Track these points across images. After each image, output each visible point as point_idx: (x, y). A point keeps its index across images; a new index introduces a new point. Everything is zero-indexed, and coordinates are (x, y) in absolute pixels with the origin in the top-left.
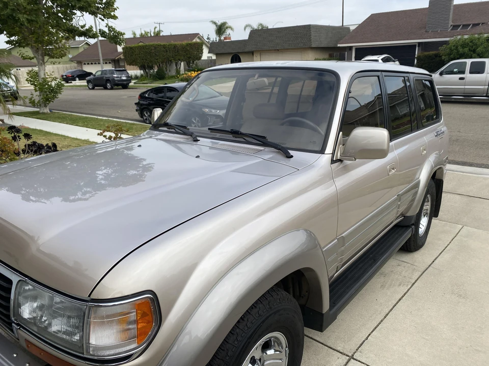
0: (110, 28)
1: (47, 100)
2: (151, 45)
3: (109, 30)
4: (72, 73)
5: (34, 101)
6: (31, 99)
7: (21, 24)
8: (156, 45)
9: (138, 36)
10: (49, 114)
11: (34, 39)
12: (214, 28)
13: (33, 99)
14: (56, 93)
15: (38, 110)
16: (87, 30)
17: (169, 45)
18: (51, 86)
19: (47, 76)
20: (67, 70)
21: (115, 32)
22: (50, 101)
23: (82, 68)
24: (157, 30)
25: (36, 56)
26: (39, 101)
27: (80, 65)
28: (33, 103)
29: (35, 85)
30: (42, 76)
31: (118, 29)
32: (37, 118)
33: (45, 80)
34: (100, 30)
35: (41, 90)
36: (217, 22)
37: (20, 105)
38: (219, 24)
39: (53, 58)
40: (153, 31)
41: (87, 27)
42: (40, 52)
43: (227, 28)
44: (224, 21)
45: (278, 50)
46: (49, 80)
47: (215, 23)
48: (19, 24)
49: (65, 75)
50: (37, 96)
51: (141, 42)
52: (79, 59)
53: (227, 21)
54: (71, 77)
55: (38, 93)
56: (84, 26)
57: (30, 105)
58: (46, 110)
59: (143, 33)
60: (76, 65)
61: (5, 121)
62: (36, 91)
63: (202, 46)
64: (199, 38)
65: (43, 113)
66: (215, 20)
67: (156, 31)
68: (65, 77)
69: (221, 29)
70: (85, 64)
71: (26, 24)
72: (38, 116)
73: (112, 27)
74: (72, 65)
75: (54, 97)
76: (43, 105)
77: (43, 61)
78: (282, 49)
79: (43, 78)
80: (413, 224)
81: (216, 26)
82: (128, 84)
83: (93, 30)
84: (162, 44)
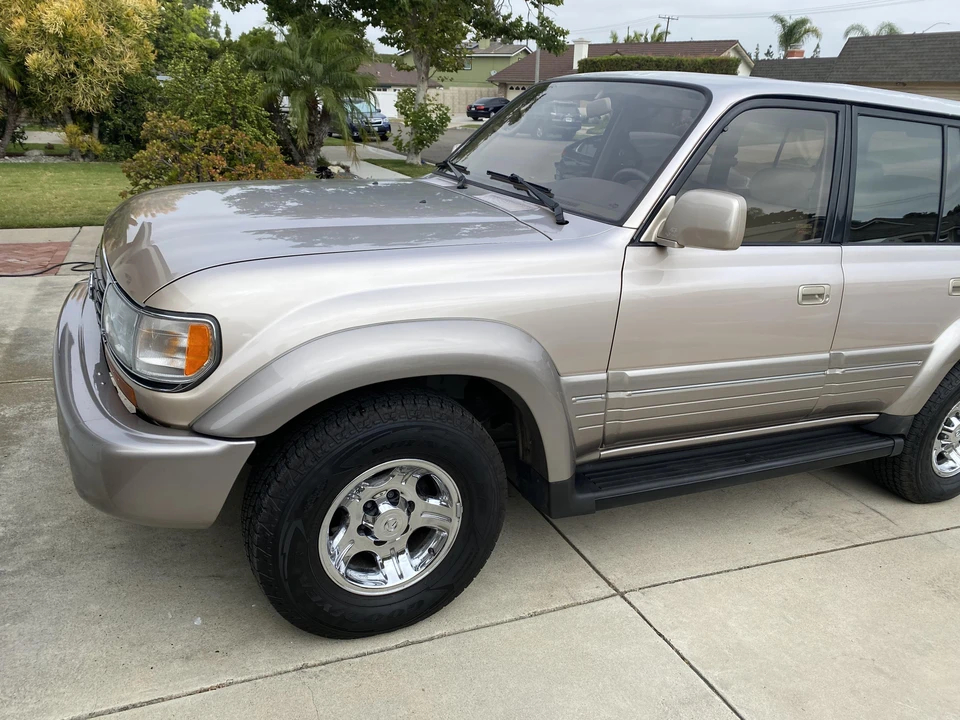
0: (543, 20)
1: (420, 143)
2: (633, 60)
3: (542, 25)
4: (487, 102)
5: (401, 143)
6: (397, 139)
7: (400, 9)
8: (643, 59)
9: (621, 40)
10: (420, 167)
11: (418, 36)
12: (777, 31)
13: (400, 138)
14: (437, 131)
15: (404, 158)
16: (511, 23)
17: (667, 62)
18: (429, 119)
19: (428, 102)
20: (481, 96)
21: (552, 28)
22: (423, 145)
23: (506, 95)
24: (658, 31)
25: (418, 65)
26: (409, 143)
27: (503, 90)
28: (399, 145)
29: (407, 115)
30: (421, 100)
31: (558, 23)
32: (399, 172)
33: (423, 108)
34: (528, 23)
35: (415, 124)
36: (787, 18)
37: (387, 149)
38: (790, 21)
39: (444, 70)
40: (651, 33)
41: (513, 19)
42: (424, 60)
43: (807, 31)
44: (803, 16)
45: (904, 84)
46: (429, 108)
47: (781, 21)
48: (397, 8)
49: (475, 107)
50: (406, 135)
51: (617, 52)
52: (503, 79)
53: (809, 17)
54: (484, 109)
55: (409, 129)
56: (510, 16)
57: (395, 148)
58: (417, 160)
59: (632, 35)
60: (497, 88)
61: (351, 170)
62: (407, 125)
63: (737, 66)
64: (736, 50)
65: (411, 165)
66: (782, 15)
67: (657, 34)
68: (473, 109)
69: (792, 34)
70: (512, 88)
71: (407, 8)
72: (401, 169)
73: (548, 18)
74: (491, 89)
75: (433, 138)
76: (413, 150)
77: (427, 74)
78: (913, 83)
79: (421, 104)
80: (901, 436)
81: (784, 26)
82: (575, 131)
83: (521, 25)
84: (654, 58)
